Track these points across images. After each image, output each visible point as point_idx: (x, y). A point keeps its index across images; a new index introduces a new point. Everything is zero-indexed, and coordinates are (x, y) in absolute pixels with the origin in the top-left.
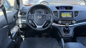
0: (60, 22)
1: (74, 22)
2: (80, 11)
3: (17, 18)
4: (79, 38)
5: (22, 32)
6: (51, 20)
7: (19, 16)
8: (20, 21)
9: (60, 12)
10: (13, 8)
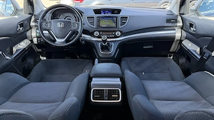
0: (96, 33)
1: (118, 33)
2: (130, 16)
3: (29, 28)
4: (126, 58)
5: (40, 50)
6: (79, 30)
7: (32, 24)
8: (34, 33)
9: (98, 17)
10: (23, 11)
